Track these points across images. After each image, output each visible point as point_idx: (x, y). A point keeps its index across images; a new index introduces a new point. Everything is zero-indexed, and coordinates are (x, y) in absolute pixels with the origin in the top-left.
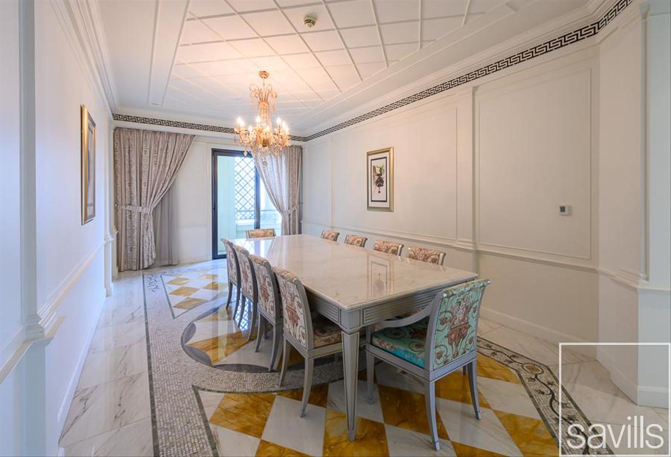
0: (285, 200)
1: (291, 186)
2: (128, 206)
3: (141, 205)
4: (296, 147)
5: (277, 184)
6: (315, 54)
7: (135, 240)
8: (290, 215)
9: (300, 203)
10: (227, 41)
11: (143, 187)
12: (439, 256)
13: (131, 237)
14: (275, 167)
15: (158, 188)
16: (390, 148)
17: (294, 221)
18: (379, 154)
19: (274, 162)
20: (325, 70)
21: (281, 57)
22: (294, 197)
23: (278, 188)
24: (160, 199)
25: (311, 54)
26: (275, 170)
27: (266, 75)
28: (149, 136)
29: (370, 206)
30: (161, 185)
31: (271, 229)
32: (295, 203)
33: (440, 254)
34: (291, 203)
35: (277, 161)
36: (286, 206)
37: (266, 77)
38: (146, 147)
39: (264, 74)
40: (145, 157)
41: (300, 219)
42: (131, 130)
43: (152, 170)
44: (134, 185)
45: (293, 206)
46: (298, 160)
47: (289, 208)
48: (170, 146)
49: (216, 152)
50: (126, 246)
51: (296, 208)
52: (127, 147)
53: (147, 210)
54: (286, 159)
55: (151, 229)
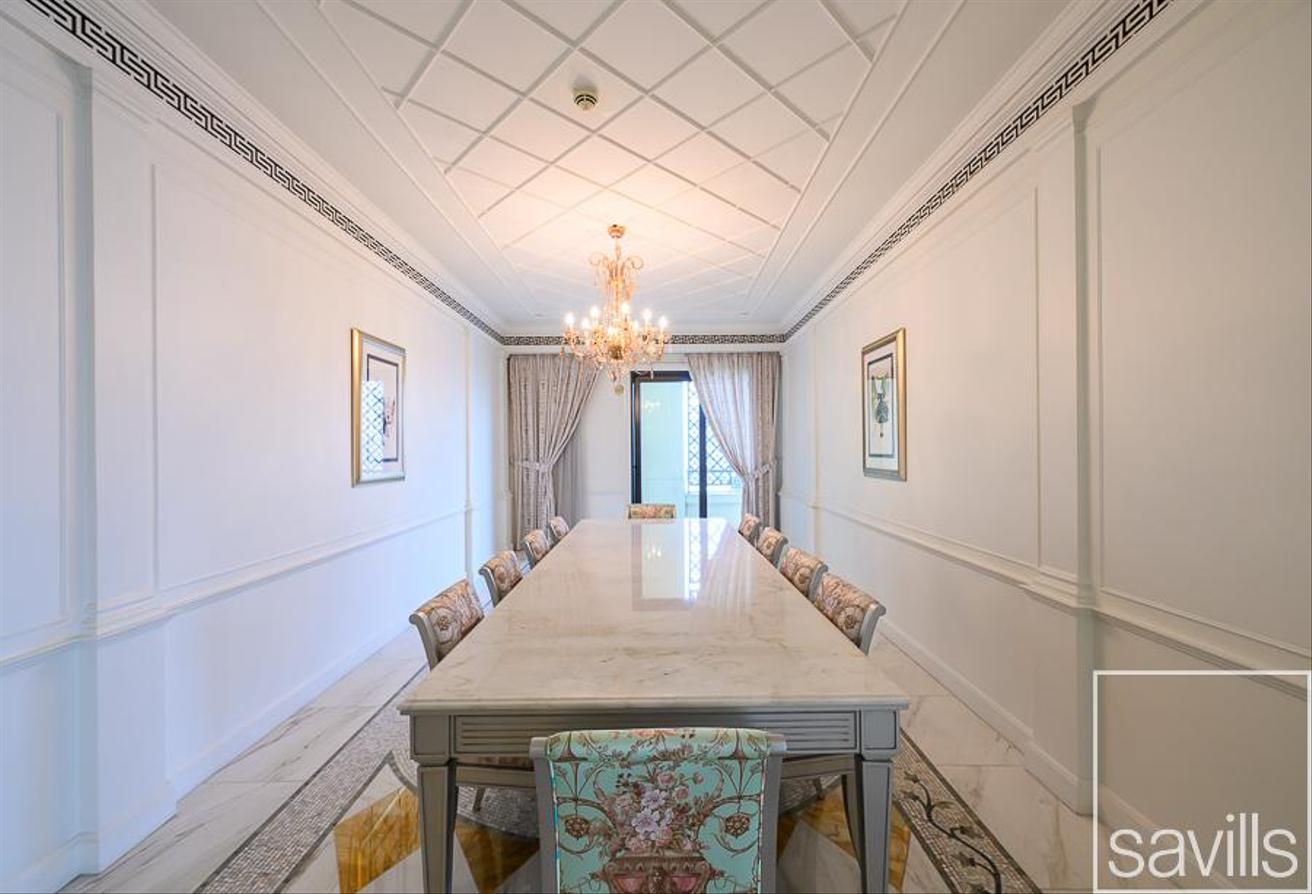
0: (749, 453)
1: (760, 427)
2: (525, 462)
3: (538, 461)
4: (770, 354)
5: (734, 425)
6: (658, 161)
7: (532, 508)
8: (757, 480)
9: (778, 458)
10: (517, 188)
11: (540, 435)
12: (864, 610)
13: (528, 504)
14: (730, 394)
15: (557, 436)
16: (898, 332)
17: (766, 492)
18: (878, 350)
19: (729, 386)
20: (704, 189)
21: (612, 191)
22: (765, 446)
23: (735, 432)
24: (561, 451)
25: (651, 166)
26: (730, 399)
27: (618, 231)
28: (548, 362)
29: (868, 466)
30: (562, 430)
31: (668, 506)
32: (768, 458)
33: (868, 606)
34: (760, 460)
35: (733, 383)
36: (750, 465)
37: (619, 234)
38: (543, 377)
39: (617, 231)
40: (543, 392)
41: (778, 487)
42: (526, 356)
43: (551, 412)
44: (530, 432)
45: (763, 464)
46: (774, 379)
47: (756, 468)
48: (572, 374)
49: (637, 378)
50: (523, 516)
51: (771, 468)
52: (523, 379)
53: (545, 468)
54: (751, 378)
55: (550, 495)
